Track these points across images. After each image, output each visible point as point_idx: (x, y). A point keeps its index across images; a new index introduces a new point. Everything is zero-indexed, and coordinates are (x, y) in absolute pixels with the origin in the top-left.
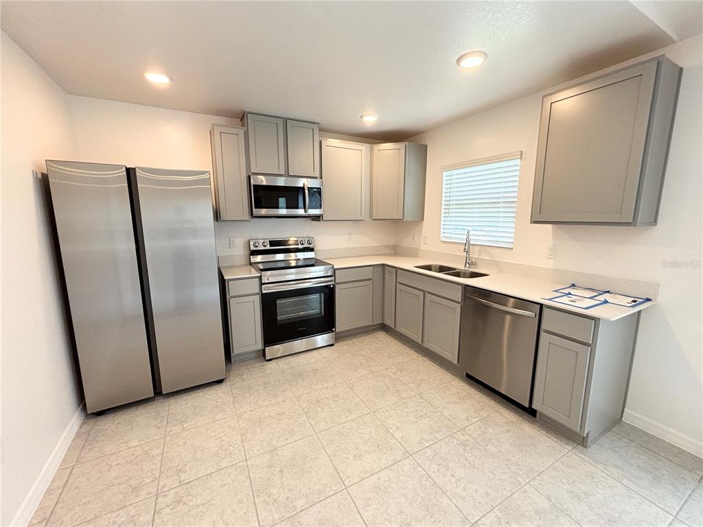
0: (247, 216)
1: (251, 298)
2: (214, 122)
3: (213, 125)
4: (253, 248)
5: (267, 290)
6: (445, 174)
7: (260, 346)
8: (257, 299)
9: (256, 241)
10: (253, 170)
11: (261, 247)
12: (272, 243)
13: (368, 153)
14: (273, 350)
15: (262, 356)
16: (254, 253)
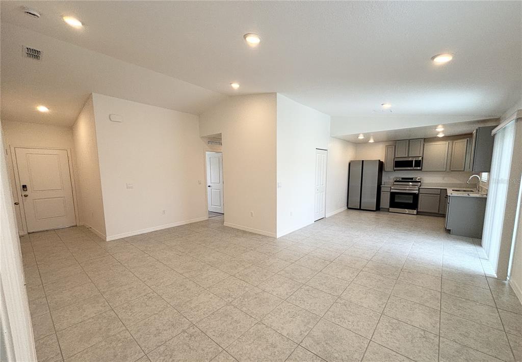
0: (392, 170)
1: (387, 193)
3: (386, 146)
5: (392, 191)
7: (388, 208)
8: (389, 193)
9: (397, 178)
10: (396, 156)
11: (398, 180)
12: (403, 179)
13: (451, 144)
14: (391, 209)
15: (388, 210)
16: (395, 181)
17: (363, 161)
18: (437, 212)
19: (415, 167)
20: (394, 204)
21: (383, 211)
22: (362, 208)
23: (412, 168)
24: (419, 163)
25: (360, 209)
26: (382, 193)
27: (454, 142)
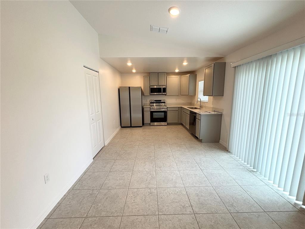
0: (149, 95)
1: (148, 112)
2: (144, 75)
3: (144, 76)
4: (151, 102)
5: (151, 110)
6: (199, 82)
7: (150, 123)
8: (149, 112)
9: (152, 100)
10: (151, 85)
11: (153, 102)
12: (155, 101)
13: (180, 77)
14: (152, 124)
15: (150, 125)
16: (151, 103)
17: (129, 87)
18: (177, 122)
19: (163, 92)
20: (153, 120)
21: (147, 125)
22: (132, 126)
23: (161, 93)
24: (165, 90)
25: (131, 127)
26: (145, 112)
27: (182, 76)
